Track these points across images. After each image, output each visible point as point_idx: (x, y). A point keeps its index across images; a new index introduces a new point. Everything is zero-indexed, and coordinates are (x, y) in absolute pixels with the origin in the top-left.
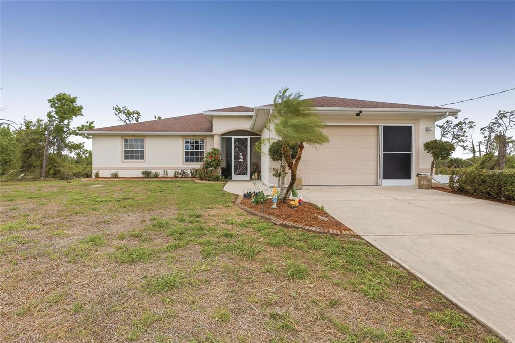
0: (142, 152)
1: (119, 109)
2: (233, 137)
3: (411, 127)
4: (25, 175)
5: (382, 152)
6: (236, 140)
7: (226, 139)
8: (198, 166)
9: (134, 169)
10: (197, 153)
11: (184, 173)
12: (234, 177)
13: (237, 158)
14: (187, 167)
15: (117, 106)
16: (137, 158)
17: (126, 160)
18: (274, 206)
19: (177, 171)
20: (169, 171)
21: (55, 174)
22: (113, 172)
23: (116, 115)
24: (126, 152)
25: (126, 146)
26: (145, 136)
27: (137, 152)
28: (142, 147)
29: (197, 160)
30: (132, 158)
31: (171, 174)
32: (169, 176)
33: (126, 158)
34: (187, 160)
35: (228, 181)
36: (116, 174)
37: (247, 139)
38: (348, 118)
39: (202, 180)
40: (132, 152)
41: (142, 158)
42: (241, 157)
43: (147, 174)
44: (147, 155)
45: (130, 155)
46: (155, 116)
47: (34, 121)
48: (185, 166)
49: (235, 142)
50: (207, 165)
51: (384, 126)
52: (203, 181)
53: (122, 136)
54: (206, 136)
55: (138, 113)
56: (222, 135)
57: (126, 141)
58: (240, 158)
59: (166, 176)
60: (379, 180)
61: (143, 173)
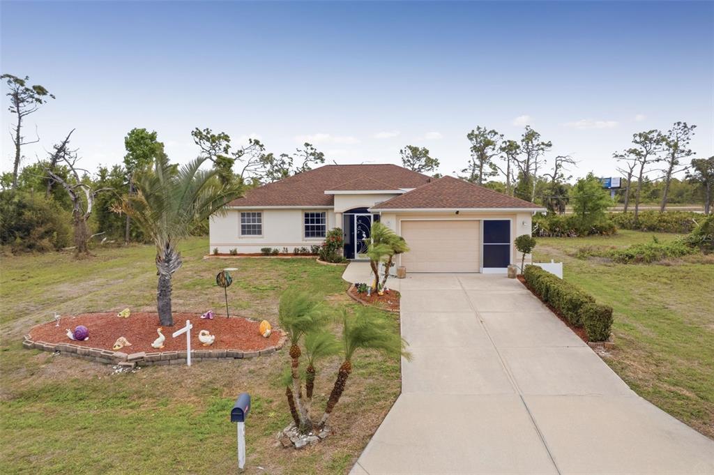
0: (260, 227)
1: (200, 133)
2: (356, 215)
3: (509, 221)
4: (107, 240)
5: (482, 244)
6: (359, 218)
7: (349, 215)
8: (319, 241)
9: (252, 244)
10: (318, 228)
11: (304, 249)
12: (357, 256)
13: (360, 236)
14: (308, 242)
15: (197, 129)
16: (254, 233)
17: (243, 236)
18: (369, 295)
19: (297, 247)
20: (288, 247)
21: (137, 236)
22: (233, 248)
23: (197, 143)
24: (243, 227)
25: (243, 221)
26: (262, 210)
27: (254, 226)
28: (260, 221)
29: (318, 235)
30: (249, 233)
31: (291, 250)
32: (289, 252)
33: (243, 233)
34: (307, 235)
35: (350, 261)
36: (235, 251)
37: (370, 217)
38: (449, 214)
39: (324, 260)
40: (249, 226)
41: (260, 233)
42: (364, 235)
43: (266, 252)
44: (264, 229)
45: (246, 230)
46: (250, 140)
47: (110, 170)
48: (304, 242)
49: (358, 221)
50: (329, 246)
51: (485, 222)
52: (325, 263)
53: (239, 210)
54: (327, 209)
55: (226, 138)
56: (345, 213)
57: (243, 215)
58: (363, 237)
59: (285, 253)
60: (481, 269)
61: (262, 250)
